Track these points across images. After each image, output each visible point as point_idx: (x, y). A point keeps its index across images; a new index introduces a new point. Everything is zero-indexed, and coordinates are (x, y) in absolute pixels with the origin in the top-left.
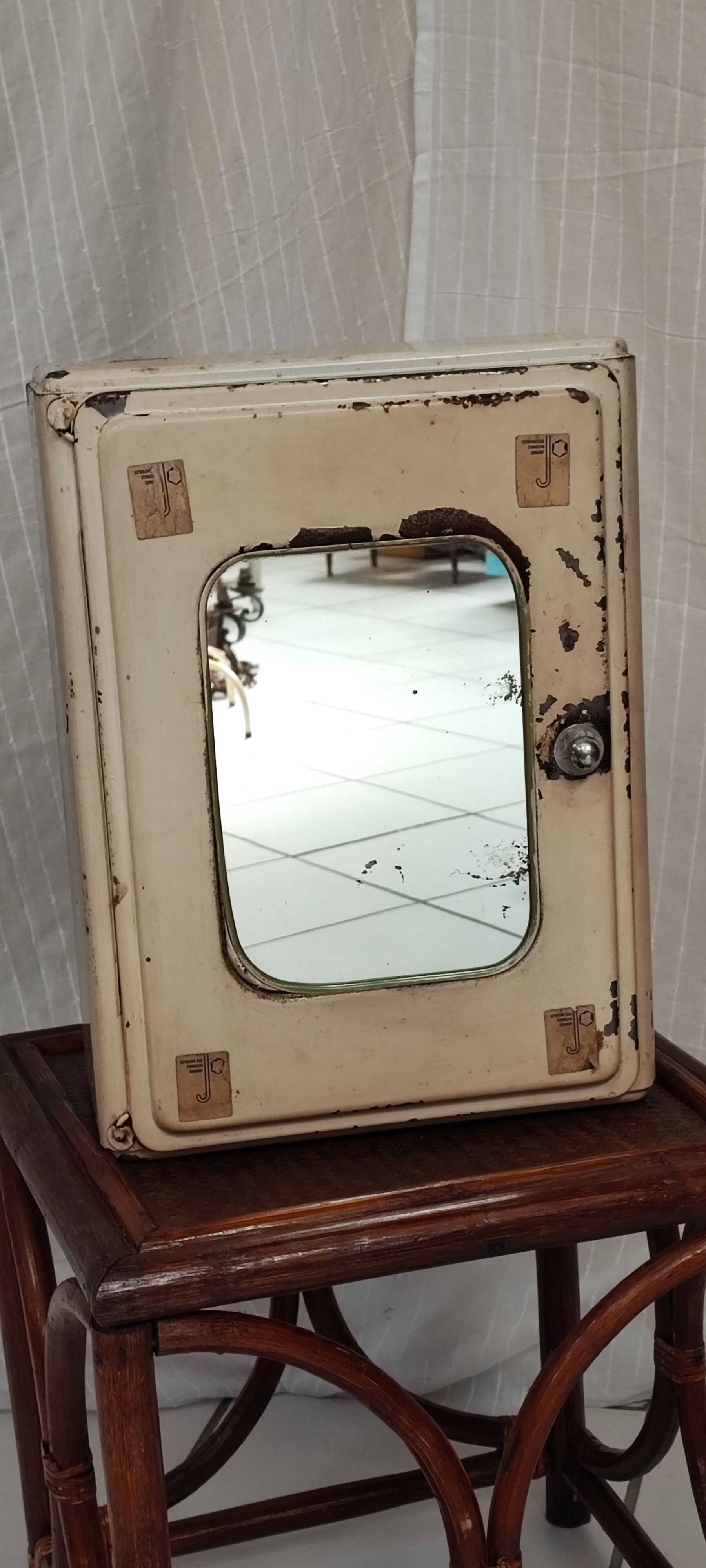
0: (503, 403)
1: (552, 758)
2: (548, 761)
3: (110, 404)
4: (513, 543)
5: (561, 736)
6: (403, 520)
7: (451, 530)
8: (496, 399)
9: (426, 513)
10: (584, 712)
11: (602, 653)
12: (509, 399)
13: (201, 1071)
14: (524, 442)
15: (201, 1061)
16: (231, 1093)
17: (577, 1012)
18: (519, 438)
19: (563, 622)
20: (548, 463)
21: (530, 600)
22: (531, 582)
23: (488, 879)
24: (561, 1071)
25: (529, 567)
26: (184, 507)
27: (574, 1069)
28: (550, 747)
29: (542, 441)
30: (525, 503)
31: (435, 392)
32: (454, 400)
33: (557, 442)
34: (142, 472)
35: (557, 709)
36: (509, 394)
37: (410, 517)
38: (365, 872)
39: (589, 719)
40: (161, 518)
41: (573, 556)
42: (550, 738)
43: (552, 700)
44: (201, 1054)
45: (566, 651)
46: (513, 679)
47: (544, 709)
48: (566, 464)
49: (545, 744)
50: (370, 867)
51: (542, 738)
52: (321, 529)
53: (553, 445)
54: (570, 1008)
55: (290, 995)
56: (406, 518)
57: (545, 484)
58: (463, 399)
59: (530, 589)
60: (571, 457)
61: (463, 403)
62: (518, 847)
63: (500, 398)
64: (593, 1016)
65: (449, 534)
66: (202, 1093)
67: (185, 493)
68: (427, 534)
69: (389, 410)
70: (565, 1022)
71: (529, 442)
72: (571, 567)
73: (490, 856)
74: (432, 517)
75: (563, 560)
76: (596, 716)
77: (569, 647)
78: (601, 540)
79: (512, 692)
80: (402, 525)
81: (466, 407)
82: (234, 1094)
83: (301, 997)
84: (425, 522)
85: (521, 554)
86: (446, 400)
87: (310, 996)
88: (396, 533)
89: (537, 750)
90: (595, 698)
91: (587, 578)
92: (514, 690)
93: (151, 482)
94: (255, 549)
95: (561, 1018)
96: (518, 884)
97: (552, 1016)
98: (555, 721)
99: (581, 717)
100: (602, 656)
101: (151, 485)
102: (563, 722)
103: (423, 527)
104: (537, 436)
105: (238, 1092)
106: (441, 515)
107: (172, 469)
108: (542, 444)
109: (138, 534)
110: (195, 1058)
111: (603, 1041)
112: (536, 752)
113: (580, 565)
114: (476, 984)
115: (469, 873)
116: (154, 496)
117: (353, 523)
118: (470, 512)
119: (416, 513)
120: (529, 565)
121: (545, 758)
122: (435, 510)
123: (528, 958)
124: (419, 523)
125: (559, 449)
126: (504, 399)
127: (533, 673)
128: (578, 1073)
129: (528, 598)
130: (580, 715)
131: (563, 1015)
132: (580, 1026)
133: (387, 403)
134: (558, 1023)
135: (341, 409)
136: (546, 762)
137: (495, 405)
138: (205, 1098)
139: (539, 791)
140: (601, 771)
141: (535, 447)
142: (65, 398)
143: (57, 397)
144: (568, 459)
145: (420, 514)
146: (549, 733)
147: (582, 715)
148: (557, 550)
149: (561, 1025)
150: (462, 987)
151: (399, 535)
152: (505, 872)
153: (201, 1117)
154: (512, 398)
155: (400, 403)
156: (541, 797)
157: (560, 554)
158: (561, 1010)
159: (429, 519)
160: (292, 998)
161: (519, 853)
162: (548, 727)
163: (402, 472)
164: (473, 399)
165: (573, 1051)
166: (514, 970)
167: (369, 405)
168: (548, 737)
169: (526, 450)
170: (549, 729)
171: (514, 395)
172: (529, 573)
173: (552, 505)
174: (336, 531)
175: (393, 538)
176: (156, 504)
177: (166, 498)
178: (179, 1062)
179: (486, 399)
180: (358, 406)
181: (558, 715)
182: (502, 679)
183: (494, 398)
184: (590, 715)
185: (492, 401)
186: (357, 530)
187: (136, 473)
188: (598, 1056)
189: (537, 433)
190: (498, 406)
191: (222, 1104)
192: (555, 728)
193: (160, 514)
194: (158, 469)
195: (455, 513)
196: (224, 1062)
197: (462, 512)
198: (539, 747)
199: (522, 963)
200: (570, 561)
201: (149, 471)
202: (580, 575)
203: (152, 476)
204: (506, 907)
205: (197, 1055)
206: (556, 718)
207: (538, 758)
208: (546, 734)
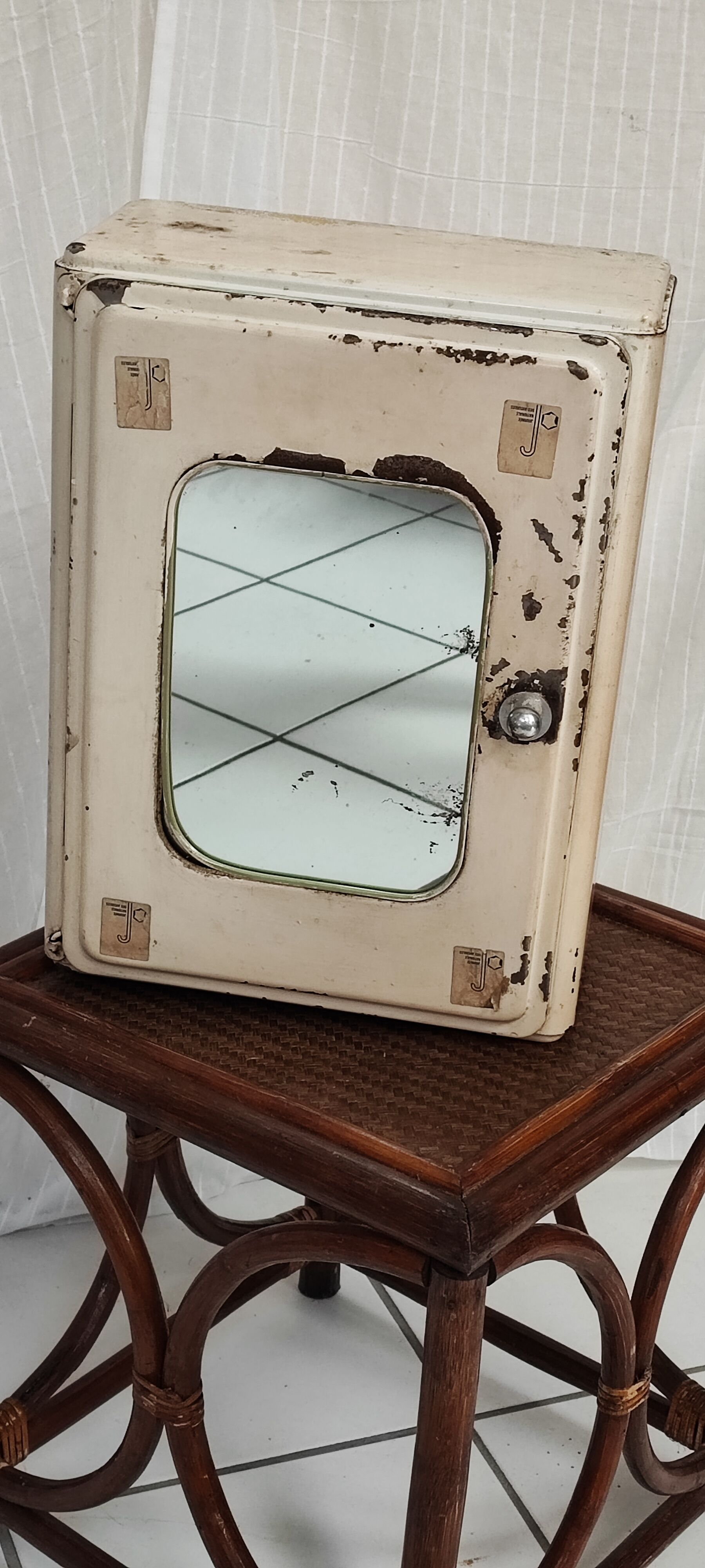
0: (497, 363)
1: (496, 719)
2: (492, 720)
3: (110, 291)
4: (487, 504)
5: (509, 699)
6: (379, 460)
7: (426, 479)
8: (491, 359)
9: (402, 457)
10: (536, 682)
11: (564, 629)
12: (504, 362)
13: (124, 915)
14: (513, 407)
15: (125, 907)
16: (149, 942)
17: (486, 954)
18: (508, 402)
19: (528, 591)
20: (535, 434)
21: (498, 562)
22: (500, 546)
23: (419, 813)
24: (463, 1003)
25: (500, 531)
26: (165, 406)
27: (476, 1004)
28: (496, 707)
29: (533, 410)
30: (504, 468)
31: (433, 338)
32: (448, 352)
33: (548, 414)
34: (128, 363)
35: (509, 673)
36: (506, 356)
37: (385, 458)
38: (301, 779)
39: (540, 689)
40: (142, 411)
41: (547, 530)
42: (498, 699)
43: (504, 663)
44: (126, 902)
45: (527, 620)
46: (472, 634)
47: (495, 670)
48: (555, 436)
49: (492, 704)
50: (307, 776)
51: (489, 697)
52: (295, 453)
53: (543, 416)
54: (480, 950)
55: (214, 872)
56: (382, 459)
57: (530, 451)
58: (457, 352)
59: (499, 554)
60: (560, 430)
61: (456, 357)
62: (454, 792)
63: (496, 359)
64: (501, 962)
65: (423, 483)
66: (123, 934)
67: (167, 392)
68: (401, 478)
69: (379, 349)
70: (474, 961)
71: (518, 408)
72: (544, 540)
74: (408, 463)
75: (536, 531)
76: (548, 689)
77: (530, 617)
78: (580, 520)
79: (469, 646)
80: (376, 465)
81: (458, 361)
82: (152, 943)
83: (224, 875)
84: (400, 466)
85: (494, 516)
86: (439, 351)
87: (232, 877)
88: (370, 472)
89: (483, 707)
90: (550, 671)
91: (559, 554)
92: (471, 644)
93: (137, 375)
94: (228, 458)
95: (470, 956)
96: (448, 825)
97: (461, 952)
98: (505, 684)
99: (533, 686)
100: (564, 632)
101: (135, 378)
102: (513, 686)
103: (397, 471)
104: (527, 404)
105: (155, 942)
106: (418, 462)
107: (158, 366)
108: (531, 413)
109: (118, 421)
110: (121, 904)
111: (509, 987)
112: (482, 709)
113: (553, 540)
114: (391, 906)
115: (402, 804)
116: (138, 388)
117: (328, 453)
118: (447, 466)
119: (393, 456)
120: (500, 529)
121: (489, 716)
122: (412, 457)
123: (445, 895)
124: (394, 466)
125: (549, 421)
126: (499, 360)
127: (489, 634)
128: (479, 1009)
129: (495, 562)
130: (532, 684)
131: (472, 954)
132: (488, 968)
133: (379, 342)
134: (467, 960)
135: (331, 339)
136: (489, 720)
137: (487, 365)
138: (125, 939)
139: (479, 745)
140: (543, 742)
141: (523, 415)
142: (73, 275)
143: (67, 272)
144: (557, 433)
145: (397, 457)
146: (498, 693)
147: (534, 684)
148: (532, 520)
149: (469, 962)
150: (378, 905)
151: (373, 473)
152: (437, 811)
153: (120, 955)
154: (508, 361)
155: (393, 345)
156: (480, 752)
157: (534, 525)
158: (471, 949)
159: (405, 465)
160: (215, 874)
161: (454, 797)
162: (497, 688)
163: (384, 413)
164: (467, 354)
165: (477, 989)
166: (429, 903)
167: (360, 341)
168: (496, 697)
169: (514, 415)
170: (498, 690)
171: (511, 358)
172: (499, 537)
173: (533, 476)
174: (310, 457)
175: (366, 475)
176: (138, 397)
177: (149, 393)
178: (105, 904)
179: (481, 357)
180: (350, 339)
181: (508, 679)
182: (461, 631)
183: (489, 357)
184: (542, 686)
185: (486, 360)
186: (331, 460)
187: (123, 363)
188: (499, 999)
189: (528, 401)
190: (491, 367)
191: (140, 949)
192: (504, 691)
193: (141, 406)
194: (144, 364)
195: (432, 463)
196: (145, 913)
197: (440, 465)
198: (485, 704)
199: (438, 897)
200: (544, 534)
201: (135, 364)
202: (552, 550)
203: (137, 370)
204: (434, 844)
205: (122, 901)
206: (506, 681)
207: (482, 715)
208: (494, 694)
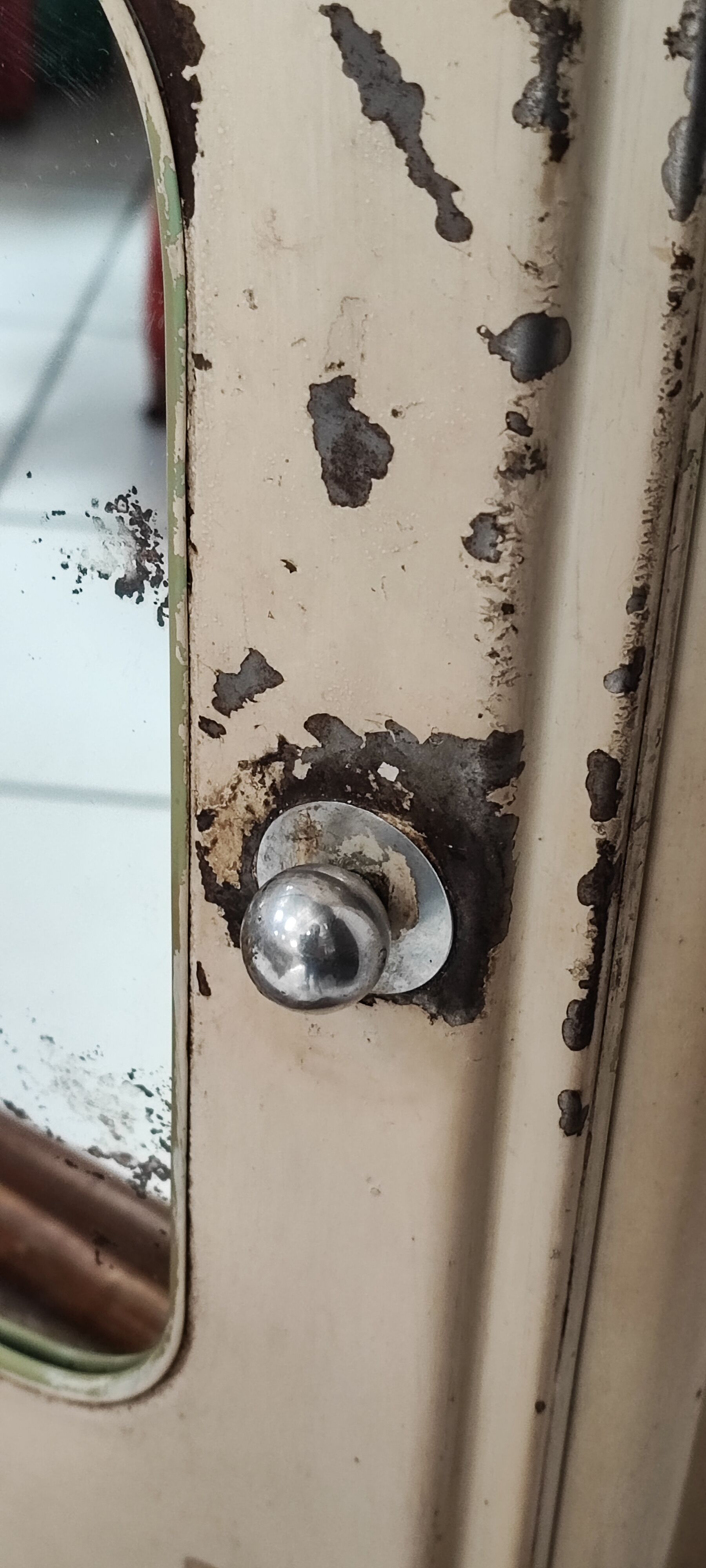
1: (248, 883)
2: (234, 880)
10: (387, 771)
11: (485, 567)
19: (331, 367)
21: (194, 220)
22: (203, 133)
25: (195, 63)
28: (242, 839)
35: (278, 716)
39: (406, 805)
41: (397, 69)
42: (248, 808)
43: (260, 672)
45: (333, 500)
46: (150, 524)
47: (232, 692)
49: (231, 820)
51: (222, 792)
59: (200, 168)
62: (149, 1094)
72: (385, 118)
73: (58, 1074)
75: (350, 69)
77: (349, 492)
79: (143, 573)
89: (201, 829)
90: (436, 736)
91: (455, 196)
92: (150, 567)
98: (269, 758)
99: (374, 785)
100: (488, 579)
102: (301, 771)
113: (425, 121)
120: (196, 51)
121: (225, 870)
127: (194, 539)
129: (187, 211)
130: (371, 777)
136: (226, 883)
139: (201, 969)
140: (434, 1010)
146: (245, 787)
147: (378, 779)
148: (326, 8)
156: (205, 991)
157: (337, 36)
161: (150, 1111)
162: (243, 765)
168: (241, 803)
170: (245, 774)
172: (194, 90)
181: (282, 741)
182: (109, 507)
184: (412, 795)
192: (268, 782)
198: (208, 818)
200: (383, 88)
206: (274, 747)
207: (201, 858)
208: (233, 788)
